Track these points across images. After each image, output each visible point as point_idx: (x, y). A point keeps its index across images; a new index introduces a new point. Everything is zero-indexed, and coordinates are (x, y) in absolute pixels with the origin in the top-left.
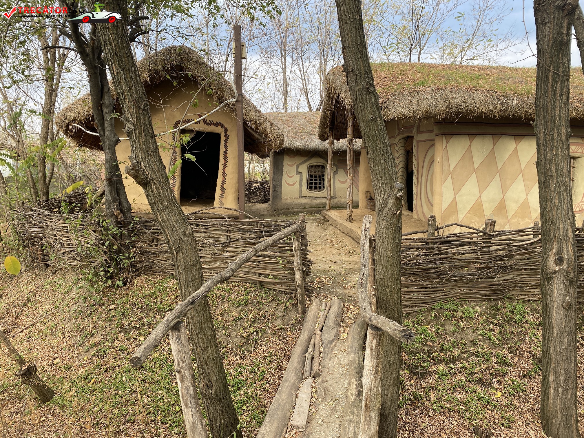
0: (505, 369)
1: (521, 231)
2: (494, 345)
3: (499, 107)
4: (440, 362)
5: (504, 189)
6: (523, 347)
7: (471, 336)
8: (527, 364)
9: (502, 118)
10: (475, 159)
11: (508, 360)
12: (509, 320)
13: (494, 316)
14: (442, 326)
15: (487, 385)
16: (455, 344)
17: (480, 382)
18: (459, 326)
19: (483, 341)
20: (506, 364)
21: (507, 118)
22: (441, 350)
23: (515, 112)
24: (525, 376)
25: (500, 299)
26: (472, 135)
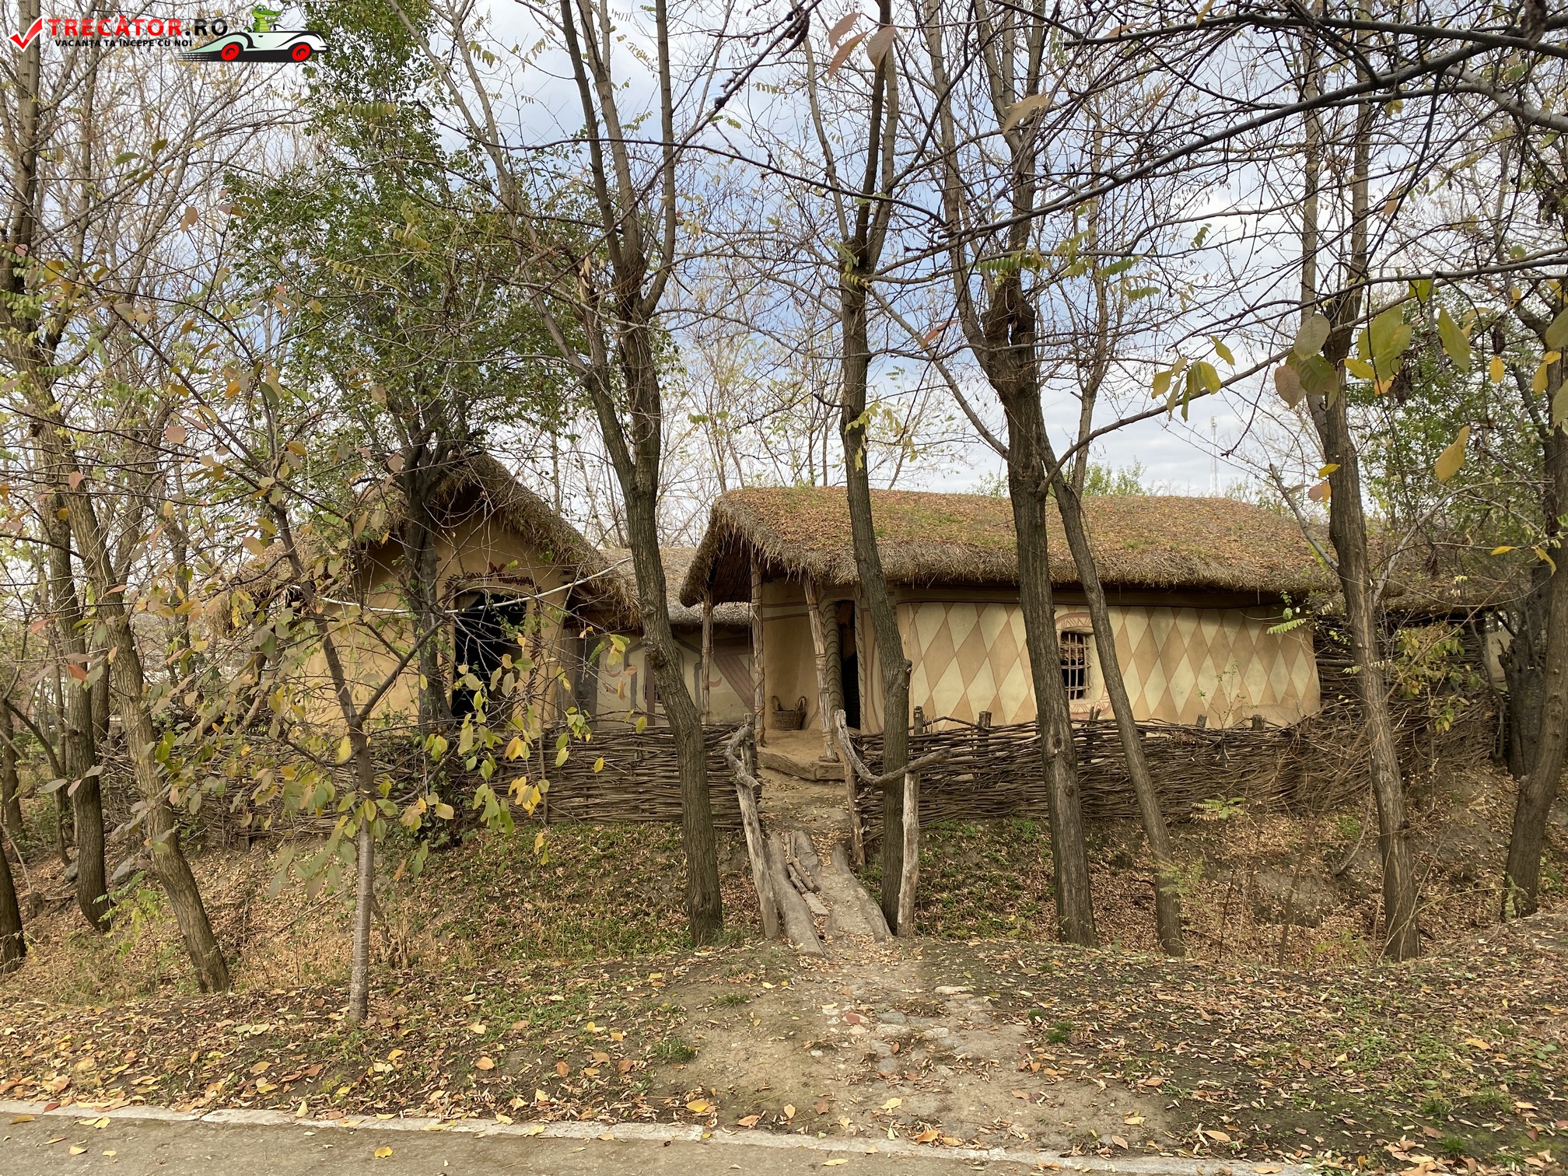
0: (1017, 892)
1: (1021, 727)
2: (1003, 867)
3: (982, 566)
4: (943, 890)
5: (997, 681)
6: (1036, 867)
7: (976, 858)
8: (1040, 885)
9: (986, 581)
10: (954, 637)
11: (1020, 881)
12: (1017, 839)
13: (1000, 835)
14: (940, 847)
15: (1000, 910)
16: (959, 869)
17: (990, 907)
18: (960, 847)
19: (990, 863)
20: (1018, 887)
21: (993, 581)
22: (943, 876)
23: (1002, 574)
24: (1039, 898)
25: (1004, 816)
26: (948, 603)
